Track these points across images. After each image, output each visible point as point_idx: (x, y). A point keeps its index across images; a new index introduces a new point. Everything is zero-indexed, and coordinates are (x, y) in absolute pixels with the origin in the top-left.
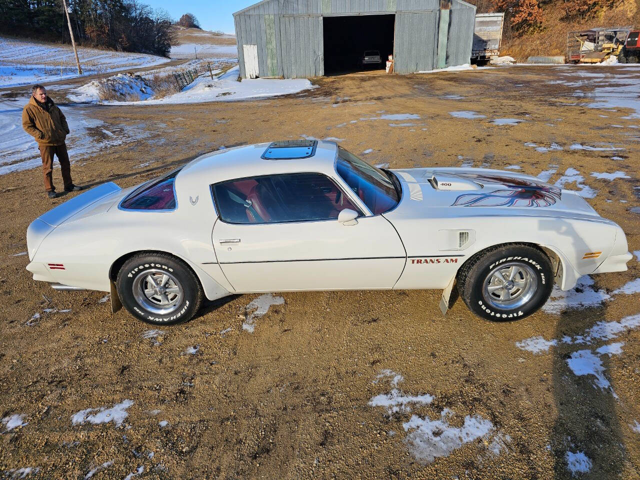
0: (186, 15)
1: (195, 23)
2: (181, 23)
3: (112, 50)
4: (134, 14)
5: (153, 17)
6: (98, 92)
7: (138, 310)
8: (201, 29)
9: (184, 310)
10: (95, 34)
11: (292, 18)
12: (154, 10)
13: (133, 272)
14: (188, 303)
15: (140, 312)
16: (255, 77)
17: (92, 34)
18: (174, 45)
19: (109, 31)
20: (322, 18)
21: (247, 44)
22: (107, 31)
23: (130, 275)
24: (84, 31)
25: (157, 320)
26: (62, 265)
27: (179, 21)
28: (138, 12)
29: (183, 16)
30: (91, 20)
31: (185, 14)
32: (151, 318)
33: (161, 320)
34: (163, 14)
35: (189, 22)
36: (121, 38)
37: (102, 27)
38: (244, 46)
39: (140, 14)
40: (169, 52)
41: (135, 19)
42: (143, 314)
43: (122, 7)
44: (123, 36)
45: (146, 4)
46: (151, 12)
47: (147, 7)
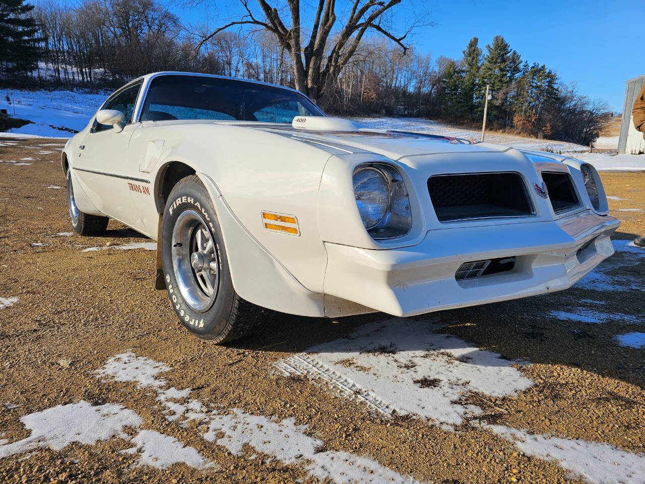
3: (532, 137)
4: (568, 105)
5: (588, 108)
10: (521, 122)
12: (592, 102)
16: (638, 153)
17: (519, 123)
18: (605, 135)
19: (535, 120)
22: (533, 120)
24: (512, 120)
28: (574, 103)
30: (521, 111)
34: (601, 104)
36: (545, 127)
37: (529, 116)
39: (575, 105)
40: (595, 142)
41: (568, 109)
43: (558, 99)
44: (548, 125)
45: (585, 96)
46: (587, 103)
47: (585, 97)
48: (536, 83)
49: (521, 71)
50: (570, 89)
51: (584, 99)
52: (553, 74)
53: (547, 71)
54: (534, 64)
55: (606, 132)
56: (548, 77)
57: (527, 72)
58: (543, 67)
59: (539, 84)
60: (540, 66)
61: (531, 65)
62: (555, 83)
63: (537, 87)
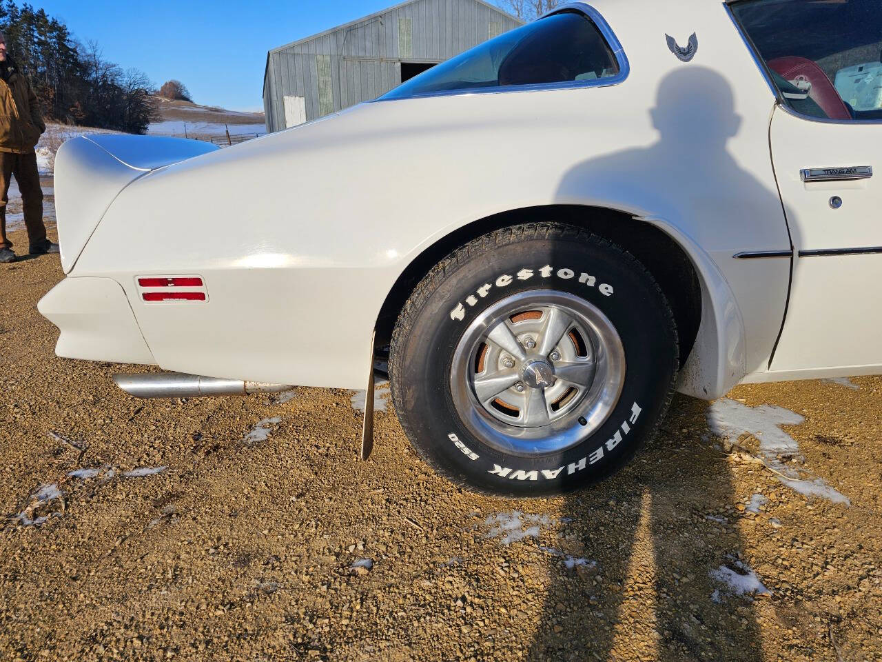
0: (170, 83)
1: (184, 94)
2: (164, 92)
3: (59, 123)
4: (94, 75)
5: (123, 82)
6: (46, 161)
7: (459, 444)
8: (191, 102)
9: (618, 437)
11: (357, 63)
12: (125, 72)
13: (472, 301)
14: (636, 409)
15: (466, 451)
18: (156, 120)
19: (54, 95)
20: (399, 64)
21: (289, 95)
22: (52, 96)
23: (458, 313)
25: (521, 475)
26: (197, 282)
27: (160, 90)
28: (100, 73)
29: (166, 84)
31: (168, 80)
32: (501, 471)
33: (533, 476)
34: (138, 77)
35: (176, 93)
36: (73, 106)
37: (44, 90)
38: (286, 98)
39: (104, 76)
40: (146, 129)
41: (96, 81)
42: (474, 457)
43: (77, 64)
44: (77, 103)
45: (113, 63)
46: (120, 74)
47: (115, 66)
48: (37, 37)
49: (6, 14)
50: (89, 52)
51: (114, 68)
52: (61, 25)
53: (50, 19)
54: (25, 5)
55: (156, 115)
56: (56, 29)
57: (17, 17)
58: (42, 12)
59: (43, 38)
60: (36, 11)
61: (20, 7)
62: (68, 41)
63: (40, 43)
